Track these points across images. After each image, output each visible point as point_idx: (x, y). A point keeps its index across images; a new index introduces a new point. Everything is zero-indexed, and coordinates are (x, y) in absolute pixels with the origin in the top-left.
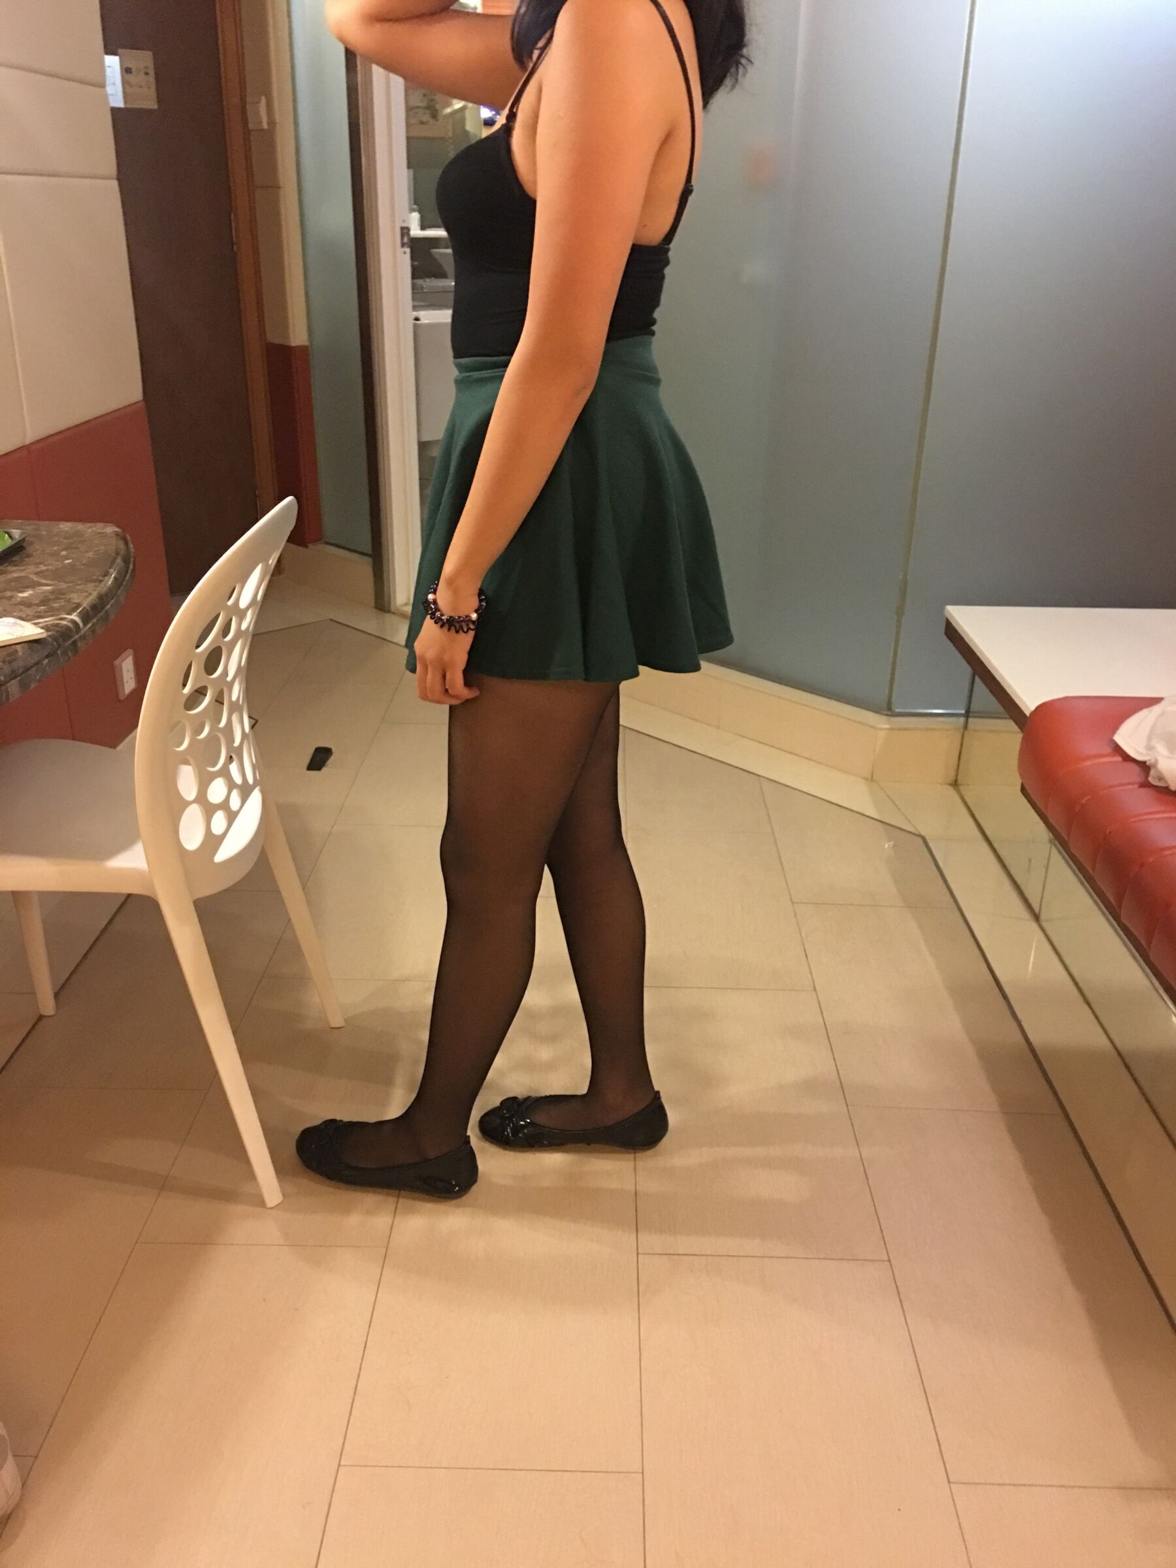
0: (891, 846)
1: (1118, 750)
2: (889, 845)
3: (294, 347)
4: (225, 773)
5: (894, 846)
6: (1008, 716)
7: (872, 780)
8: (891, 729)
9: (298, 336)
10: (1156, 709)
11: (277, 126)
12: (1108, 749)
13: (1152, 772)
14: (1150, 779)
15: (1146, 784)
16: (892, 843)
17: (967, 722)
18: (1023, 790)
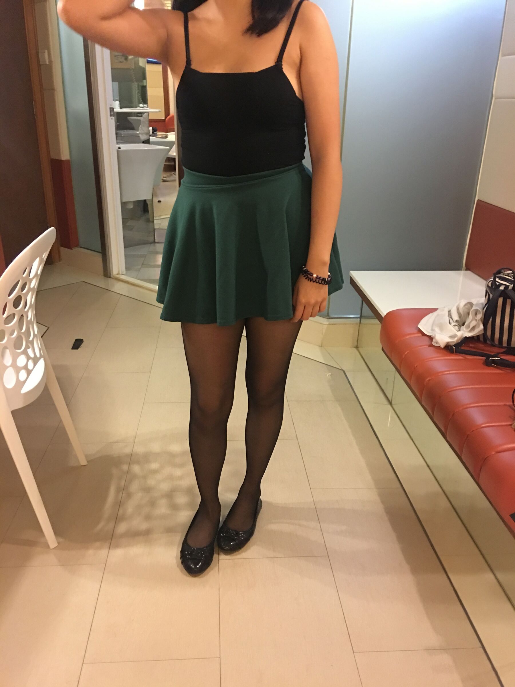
0: (330, 375)
1: (420, 331)
2: (329, 374)
3: (63, 160)
4: (25, 352)
5: (331, 375)
6: (376, 317)
7: (322, 347)
8: (329, 324)
9: (65, 155)
10: (435, 313)
11: (53, 63)
12: (416, 331)
13: (434, 340)
14: (433, 343)
15: (431, 345)
16: (330, 373)
17: (360, 321)
18: (383, 349)
